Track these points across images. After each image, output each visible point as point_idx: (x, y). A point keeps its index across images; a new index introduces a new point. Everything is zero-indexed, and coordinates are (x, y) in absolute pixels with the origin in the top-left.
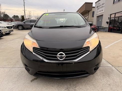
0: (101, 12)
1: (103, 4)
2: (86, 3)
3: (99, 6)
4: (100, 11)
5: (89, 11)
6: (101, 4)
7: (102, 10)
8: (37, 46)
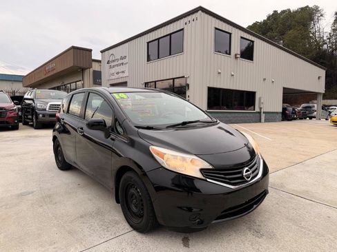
0: (121, 75)
1: (122, 58)
2: (73, 48)
3: (114, 61)
4: (118, 73)
5: (83, 70)
6: (119, 57)
7: (123, 72)
8: (206, 166)
